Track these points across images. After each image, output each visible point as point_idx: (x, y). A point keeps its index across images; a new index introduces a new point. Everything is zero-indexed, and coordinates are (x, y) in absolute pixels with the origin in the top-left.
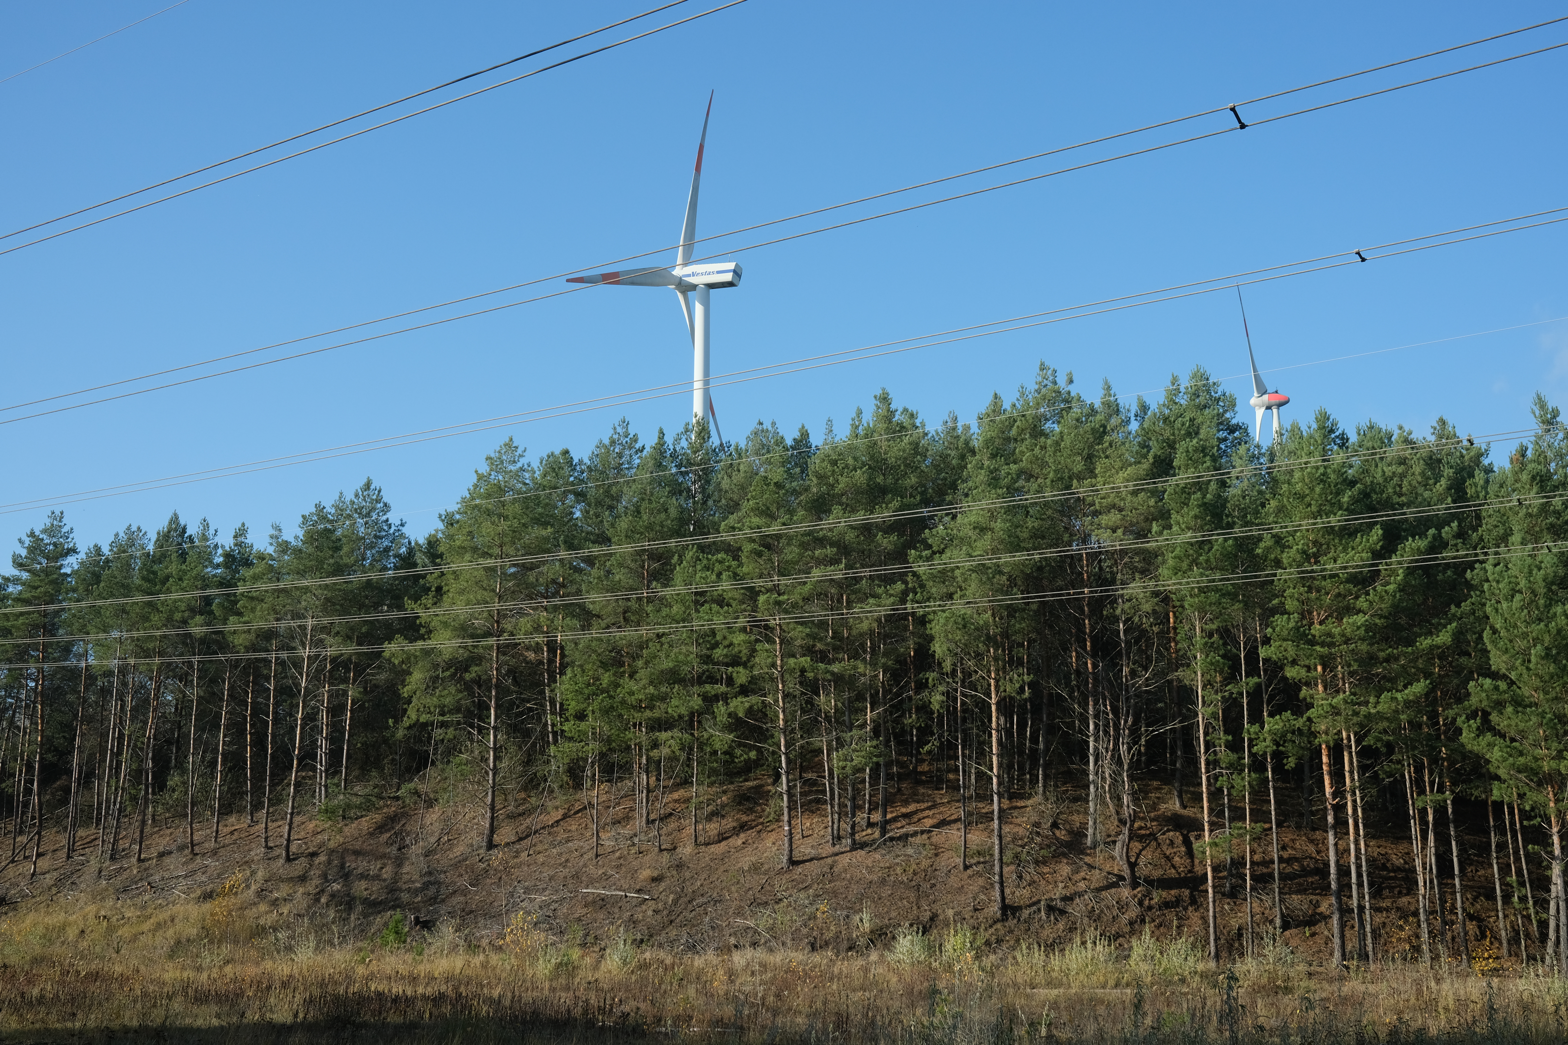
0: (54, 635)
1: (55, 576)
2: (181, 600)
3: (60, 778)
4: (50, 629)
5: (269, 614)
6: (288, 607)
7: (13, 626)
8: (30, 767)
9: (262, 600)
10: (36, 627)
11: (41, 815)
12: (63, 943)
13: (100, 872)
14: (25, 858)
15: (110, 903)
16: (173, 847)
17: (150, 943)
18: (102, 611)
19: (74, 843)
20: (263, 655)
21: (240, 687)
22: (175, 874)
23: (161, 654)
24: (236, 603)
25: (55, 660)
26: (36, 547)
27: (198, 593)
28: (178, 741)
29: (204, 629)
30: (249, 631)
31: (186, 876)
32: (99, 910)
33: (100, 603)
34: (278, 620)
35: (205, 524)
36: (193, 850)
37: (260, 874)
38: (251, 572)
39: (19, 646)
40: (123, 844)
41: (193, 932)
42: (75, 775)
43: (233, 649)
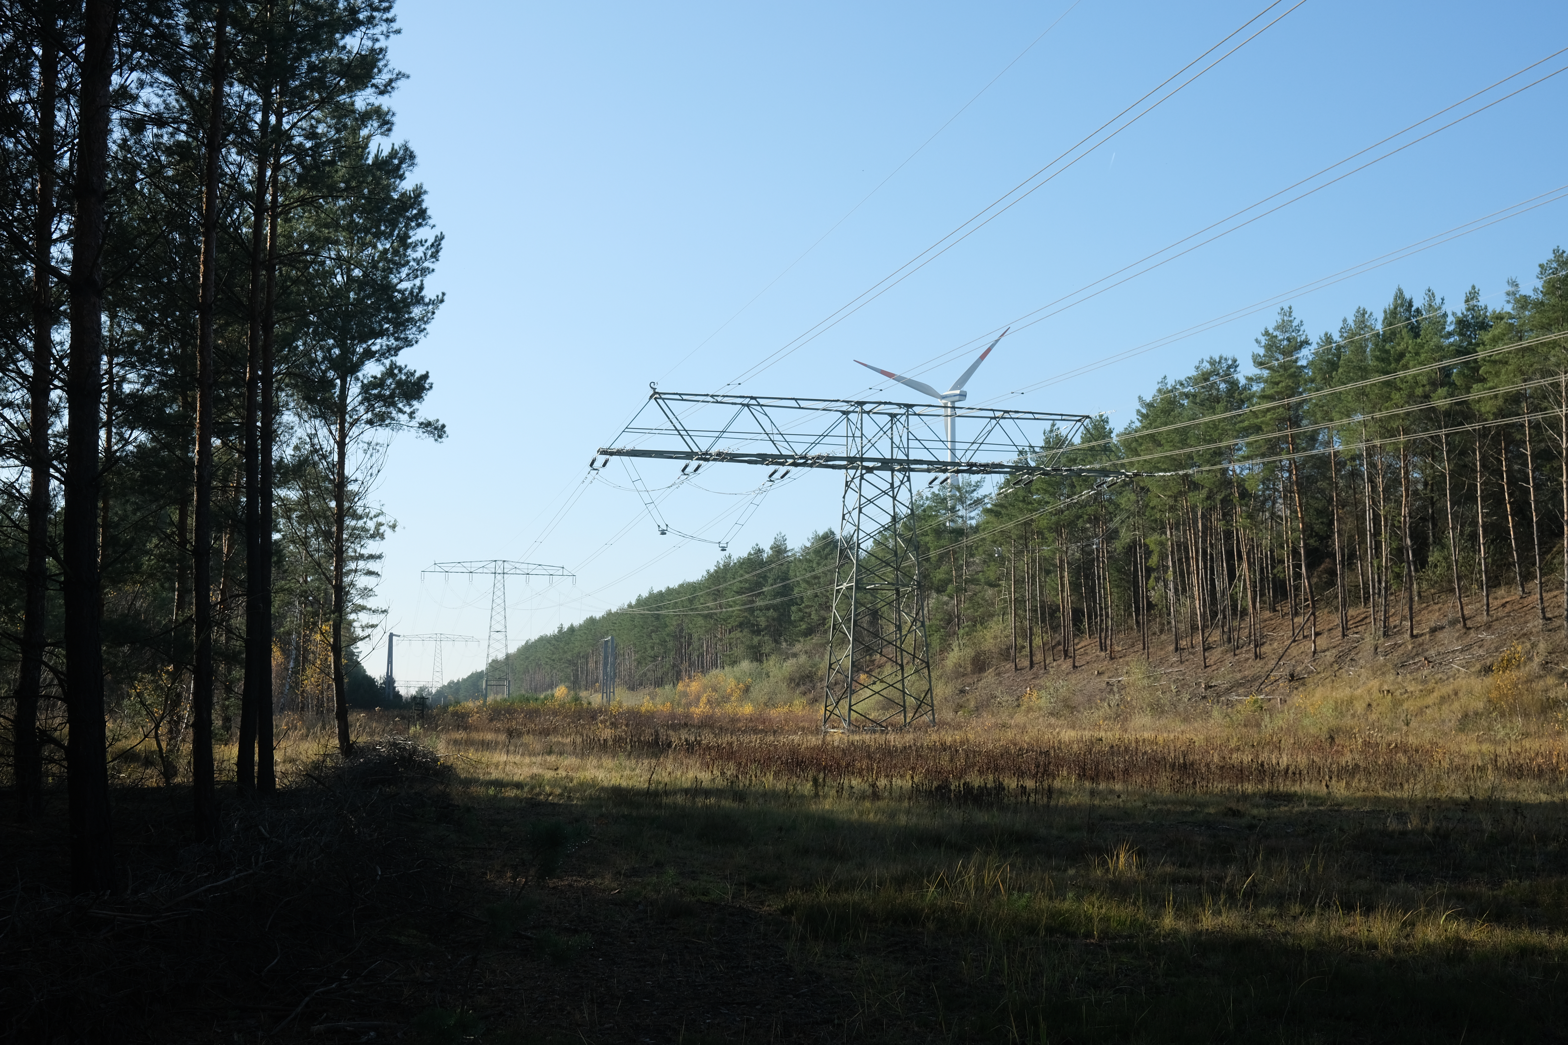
0: (1299, 426)
1: (1293, 370)
2: (1419, 375)
3: (1324, 562)
4: (1295, 422)
5: (1515, 376)
6: (1536, 366)
7: (1262, 422)
8: (1295, 552)
9: (1506, 363)
10: (1282, 420)
11: (1313, 597)
12: (1353, 716)
13: (1376, 649)
14: (1305, 637)
15: (1390, 677)
16: (1444, 622)
17: (1437, 716)
18: (1342, 397)
19: (1347, 622)
20: (1514, 420)
21: (1492, 455)
22: (1451, 649)
23: (1406, 431)
24: (1477, 369)
25: (1305, 450)
26: (1272, 345)
27: (1436, 365)
28: (1433, 518)
29: (1448, 401)
30: (1496, 396)
31: (1462, 651)
32: (1381, 685)
33: (1341, 389)
34: (1525, 381)
35: (1430, 294)
36: (1465, 624)
37: (1542, 646)
38: (1490, 335)
39: (1270, 440)
40: (1394, 621)
41: (1480, 705)
42: (1338, 558)
43: (1482, 418)
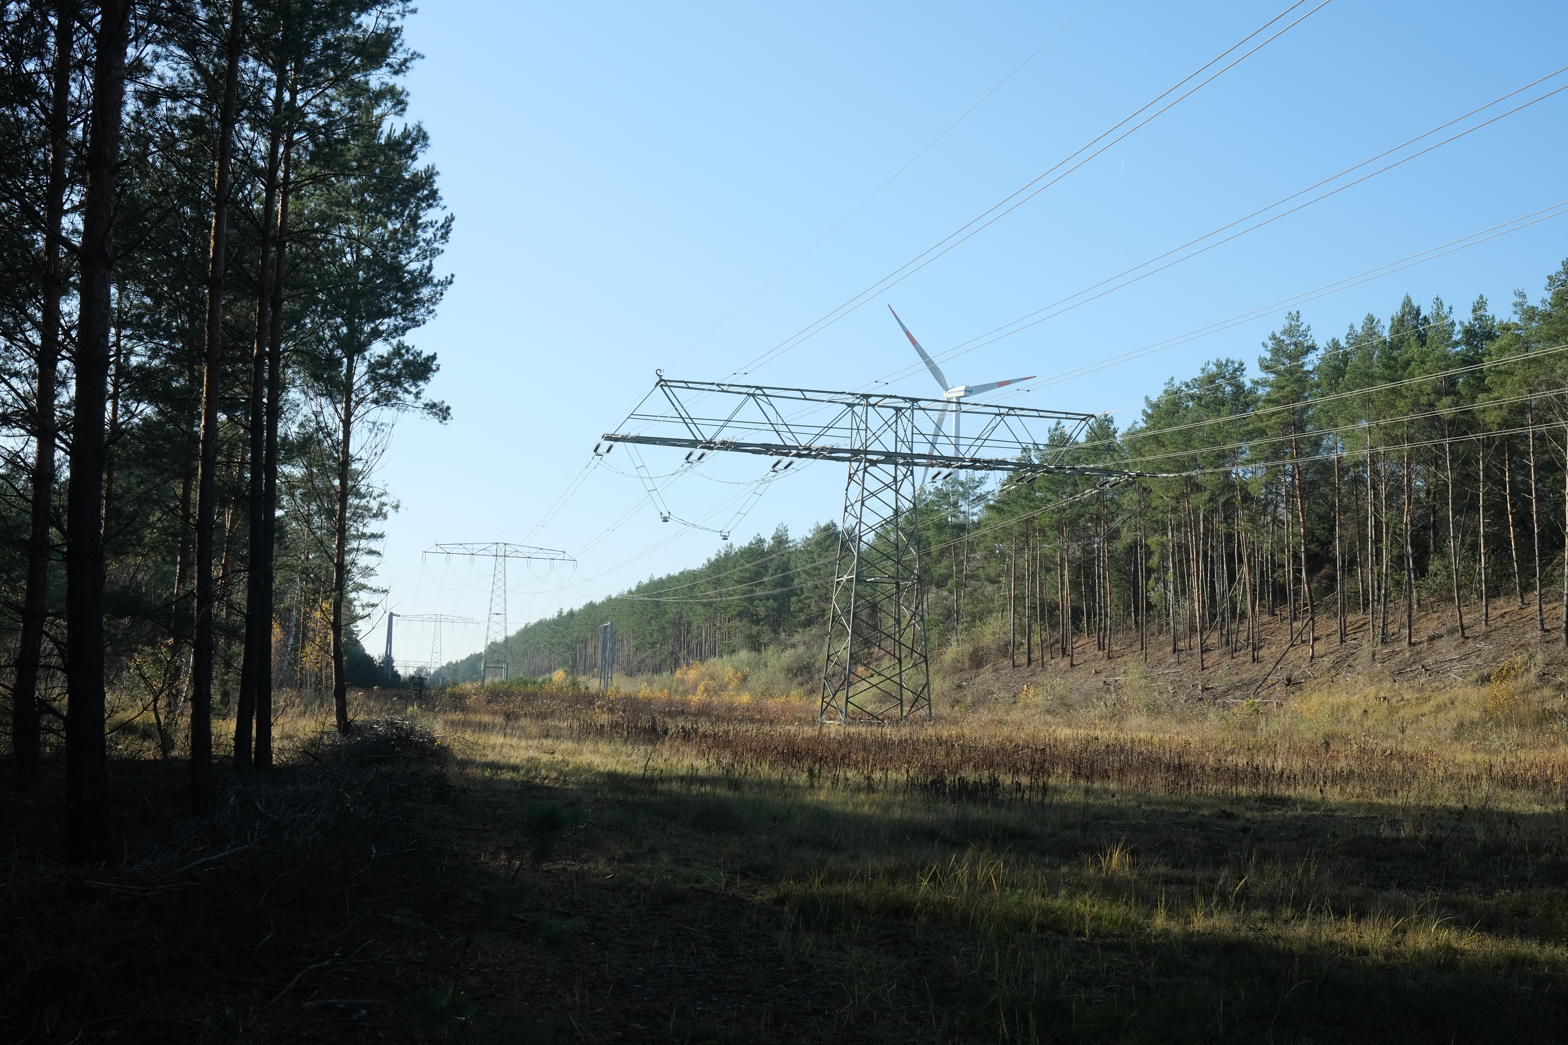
0: (1303, 431)
1: (1299, 374)
2: (1425, 383)
3: (1324, 567)
4: (1300, 427)
5: (1520, 387)
6: (1542, 378)
7: (1266, 426)
8: (1296, 557)
9: (1512, 373)
10: (1286, 425)
11: (1312, 602)
12: (1349, 721)
13: (1374, 656)
14: (1303, 642)
15: (1387, 684)
16: (1443, 630)
17: (1432, 724)
18: (1348, 403)
19: (1345, 628)
20: (1519, 430)
21: (1495, 466)
22: (1448, 657)
23: (1410, 439)
24: (1482, 379)
25: (1309, 455)
26: (1279, 349)
27: (1442, 374)
28: (1434, 526)
29: (1453, 410)
30: (1501, 407)
31: (1460, 660)
32: (1378, 692)
33: (1347, 395)
34: (1531, 392)
35: (1439, 303)
36: (1463, 634)
37: (1540, 658)
38: (1497, 345)
39: (1274, 444)
40: (1392, 629)
41: (1476, 715)
42: (1339, 564)
43: (1486, 428)
